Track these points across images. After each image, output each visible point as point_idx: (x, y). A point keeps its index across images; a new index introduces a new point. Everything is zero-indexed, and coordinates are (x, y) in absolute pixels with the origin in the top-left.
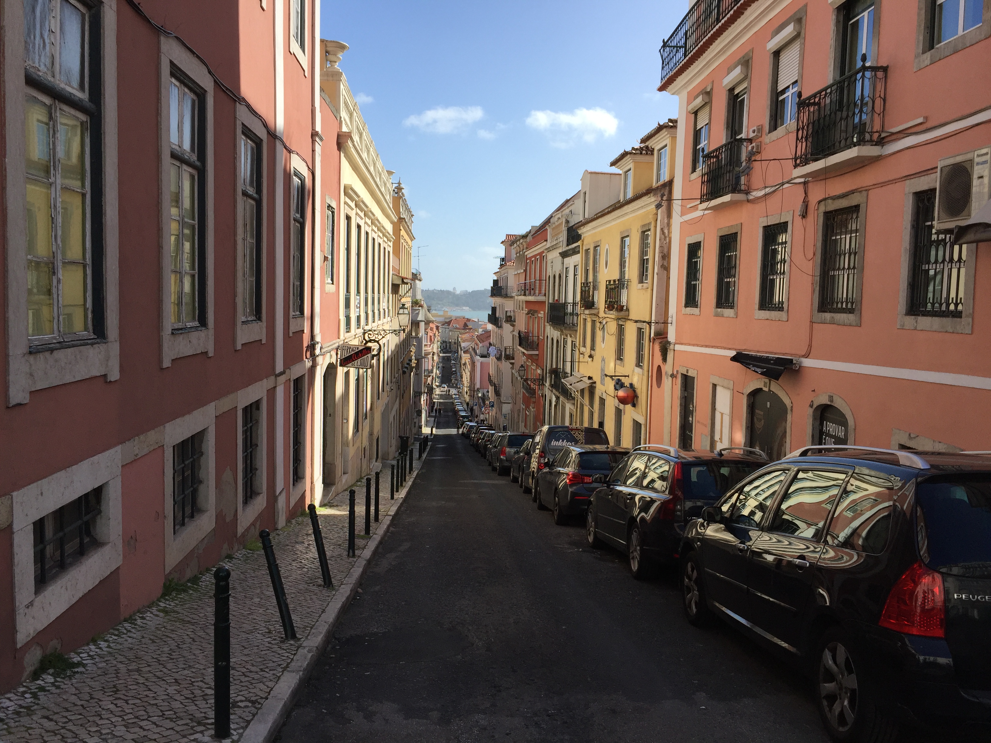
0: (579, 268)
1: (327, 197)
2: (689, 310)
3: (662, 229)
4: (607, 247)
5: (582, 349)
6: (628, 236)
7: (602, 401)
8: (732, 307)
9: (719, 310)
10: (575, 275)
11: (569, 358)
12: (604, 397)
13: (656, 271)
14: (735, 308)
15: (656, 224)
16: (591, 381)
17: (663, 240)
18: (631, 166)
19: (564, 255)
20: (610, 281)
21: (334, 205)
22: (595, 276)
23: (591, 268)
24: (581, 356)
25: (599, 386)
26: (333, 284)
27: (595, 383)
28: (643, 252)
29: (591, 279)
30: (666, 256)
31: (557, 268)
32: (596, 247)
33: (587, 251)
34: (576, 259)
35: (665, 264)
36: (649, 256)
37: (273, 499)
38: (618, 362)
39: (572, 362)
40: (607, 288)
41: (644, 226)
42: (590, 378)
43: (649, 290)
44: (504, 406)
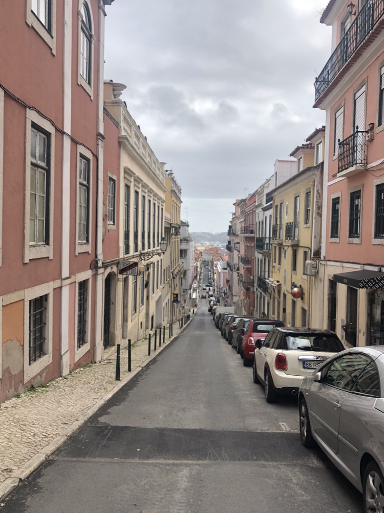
0: (272, 216)
1: (109, 173)
2: (333, 240)
3: (317, 191)
4: (287, 203)
5: (274, 264)
6: (298, 196)
7: (285, 295)
8: (358, 237)
9: (351, 239)
10: (270, 221)
11: (267, 270)
12: (286, 293)
13: (314, 216)
14: (360, 238)
15: (314, 188)
16: (278, 284)
17: (318, 197)
18: (302, 156)
19: (265, 209)
20: (288, 223)
21: (115, 178)
22: (281, 221)
23: (278, 216)
24: (273, 268)
25: (283, 286)
26: (114, 225)
27: (281, 284)
28: (307, 205)
29: (278, 223)
30: (320, 208)
31: (261, 218)
32: (281, 204)
33: (277, 206)
34: (271, 212)
35: (320, 212)
36: (310, 208)
37: (58, 357)
38: (294, 272)
39: (269, 272)
40: (286, 227)
41: (307, 189)
42: (278, 282)
43: (310, 228)
44: (234, 298)
